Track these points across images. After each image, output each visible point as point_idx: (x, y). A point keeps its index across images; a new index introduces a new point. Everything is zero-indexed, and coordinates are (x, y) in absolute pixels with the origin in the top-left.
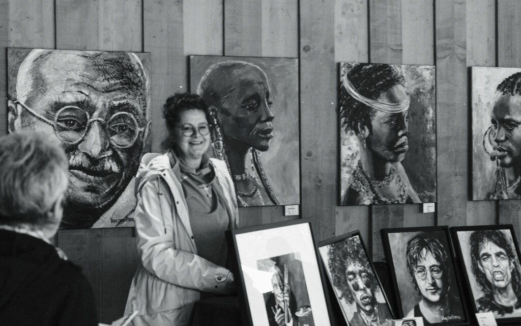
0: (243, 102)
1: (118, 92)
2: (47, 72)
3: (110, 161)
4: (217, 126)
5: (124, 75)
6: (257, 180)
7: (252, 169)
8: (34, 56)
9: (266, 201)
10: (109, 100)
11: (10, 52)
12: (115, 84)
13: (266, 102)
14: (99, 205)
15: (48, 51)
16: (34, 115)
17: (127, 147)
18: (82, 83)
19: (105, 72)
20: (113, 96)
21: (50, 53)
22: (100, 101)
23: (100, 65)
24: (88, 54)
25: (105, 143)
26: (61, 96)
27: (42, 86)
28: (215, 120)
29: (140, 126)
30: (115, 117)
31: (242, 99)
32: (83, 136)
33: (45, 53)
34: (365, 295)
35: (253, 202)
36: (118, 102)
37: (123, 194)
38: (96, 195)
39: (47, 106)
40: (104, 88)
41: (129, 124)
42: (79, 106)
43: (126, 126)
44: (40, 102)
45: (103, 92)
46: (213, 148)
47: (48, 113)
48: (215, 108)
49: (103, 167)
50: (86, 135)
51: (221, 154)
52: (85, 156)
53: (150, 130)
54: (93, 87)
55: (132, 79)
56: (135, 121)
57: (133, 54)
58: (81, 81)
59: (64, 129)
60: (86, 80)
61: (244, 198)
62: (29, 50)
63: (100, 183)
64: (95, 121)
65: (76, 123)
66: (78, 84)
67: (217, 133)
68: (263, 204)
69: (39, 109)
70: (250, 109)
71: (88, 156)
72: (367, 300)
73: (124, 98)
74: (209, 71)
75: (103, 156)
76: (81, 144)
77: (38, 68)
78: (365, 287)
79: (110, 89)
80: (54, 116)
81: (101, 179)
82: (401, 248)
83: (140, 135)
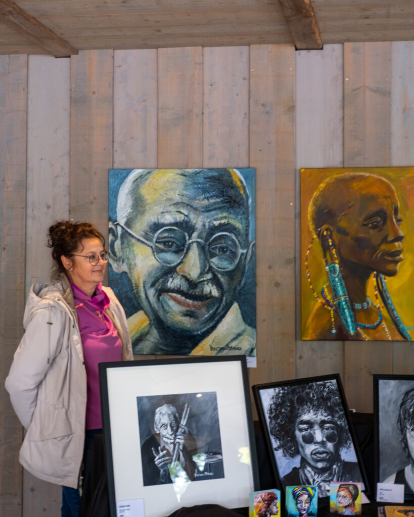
0: (365, 220)
1: (218, 211)
2: (146, 192)
3: (210, 284)
4: (332, 247)
5: (225, 193)
6: (382, 309)
7: (375, 298)
8: (134, 177)
9: (393, 335)
10: (208, 220)
11: (111, 173)
12: (215, 203)
13: (394, 220)
14: (198, 331)
15: (147, 171)
16: (133, 237)
17: (228, 270)
18: (181, 202)
19: (205, 191)
20: (213, 216)
21: (149, 173)
22: (199, 221)
23: (200, 183)
24: (188, 172)
25: (204, 265)
26: (159, 217)
27: (141, 206)
28: (330, 241)
29: (243, 248)
30: (215, 238)
31: (363, 217)
32: (182, 258)
33: (144, 173)
34: (322, 449)
35: (377, 335)
36: (219, 222)
37: (223, 320)
38: (194, 321)
39: (146, 227)
40: (203, 208)
41: (230, 245)
42: (177, 227)
43: (227, 247)
44: (139, 223)
45: (203, 212)
46: (327, 272)
47: (146, 234)
48: (330, 227)
49: (203, 290)
50: (185, 257)
51: (337, 279)
52: (183, 279)
53: (252, 251)
54: (192, 207)
55: (233, 198)
56: (237, 241)
57: (235, 170)
58: (180, 201)
59: (162, 251)
60: (185, 200)
61: (365, 330)
62: (129, 171)
63: (199, 308)
64: (194, 242)
65: (174, 245)
66: (176, 204)
67: (332, 255)
68: (390, 338)
69: (138, 230)
70: (374, 227)
71: (187, 279)
72: (324, 455)
73: (225, 217)
74: (322, 185)
75: (202, 279)
76: (180, 266)
77: (138, 188)
78: (325, 439)
79: (210, 209)
80: (153, 237)
81: (200, 303)
82: (393, 400)
83: (242, 257)
